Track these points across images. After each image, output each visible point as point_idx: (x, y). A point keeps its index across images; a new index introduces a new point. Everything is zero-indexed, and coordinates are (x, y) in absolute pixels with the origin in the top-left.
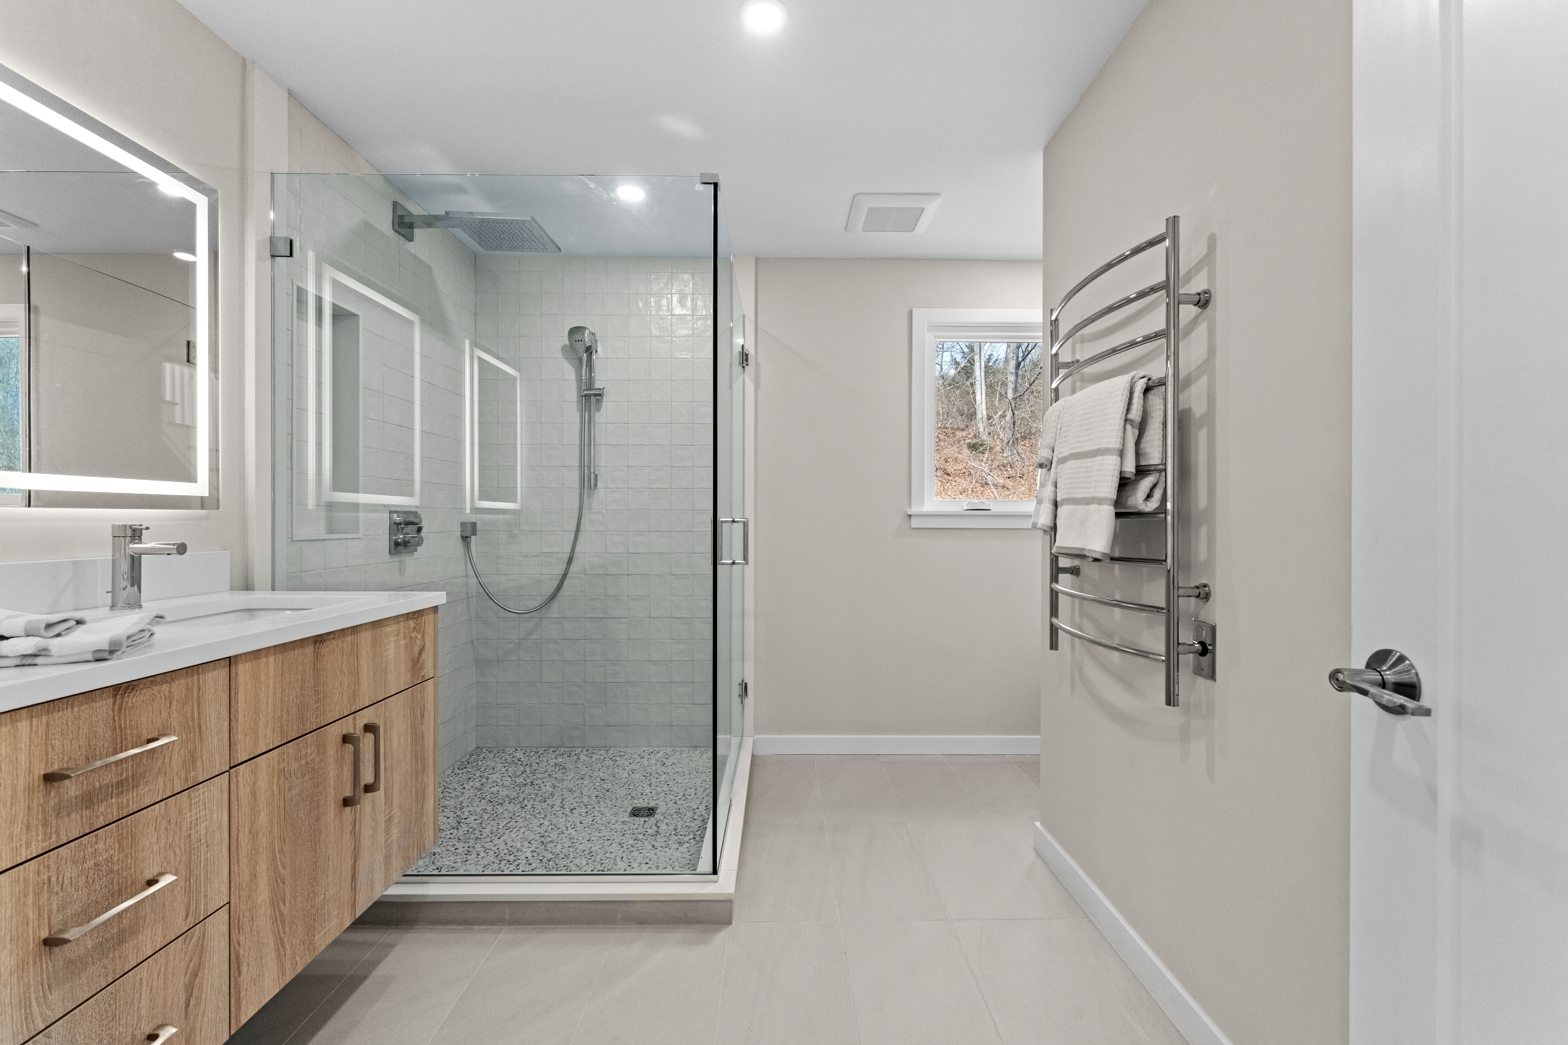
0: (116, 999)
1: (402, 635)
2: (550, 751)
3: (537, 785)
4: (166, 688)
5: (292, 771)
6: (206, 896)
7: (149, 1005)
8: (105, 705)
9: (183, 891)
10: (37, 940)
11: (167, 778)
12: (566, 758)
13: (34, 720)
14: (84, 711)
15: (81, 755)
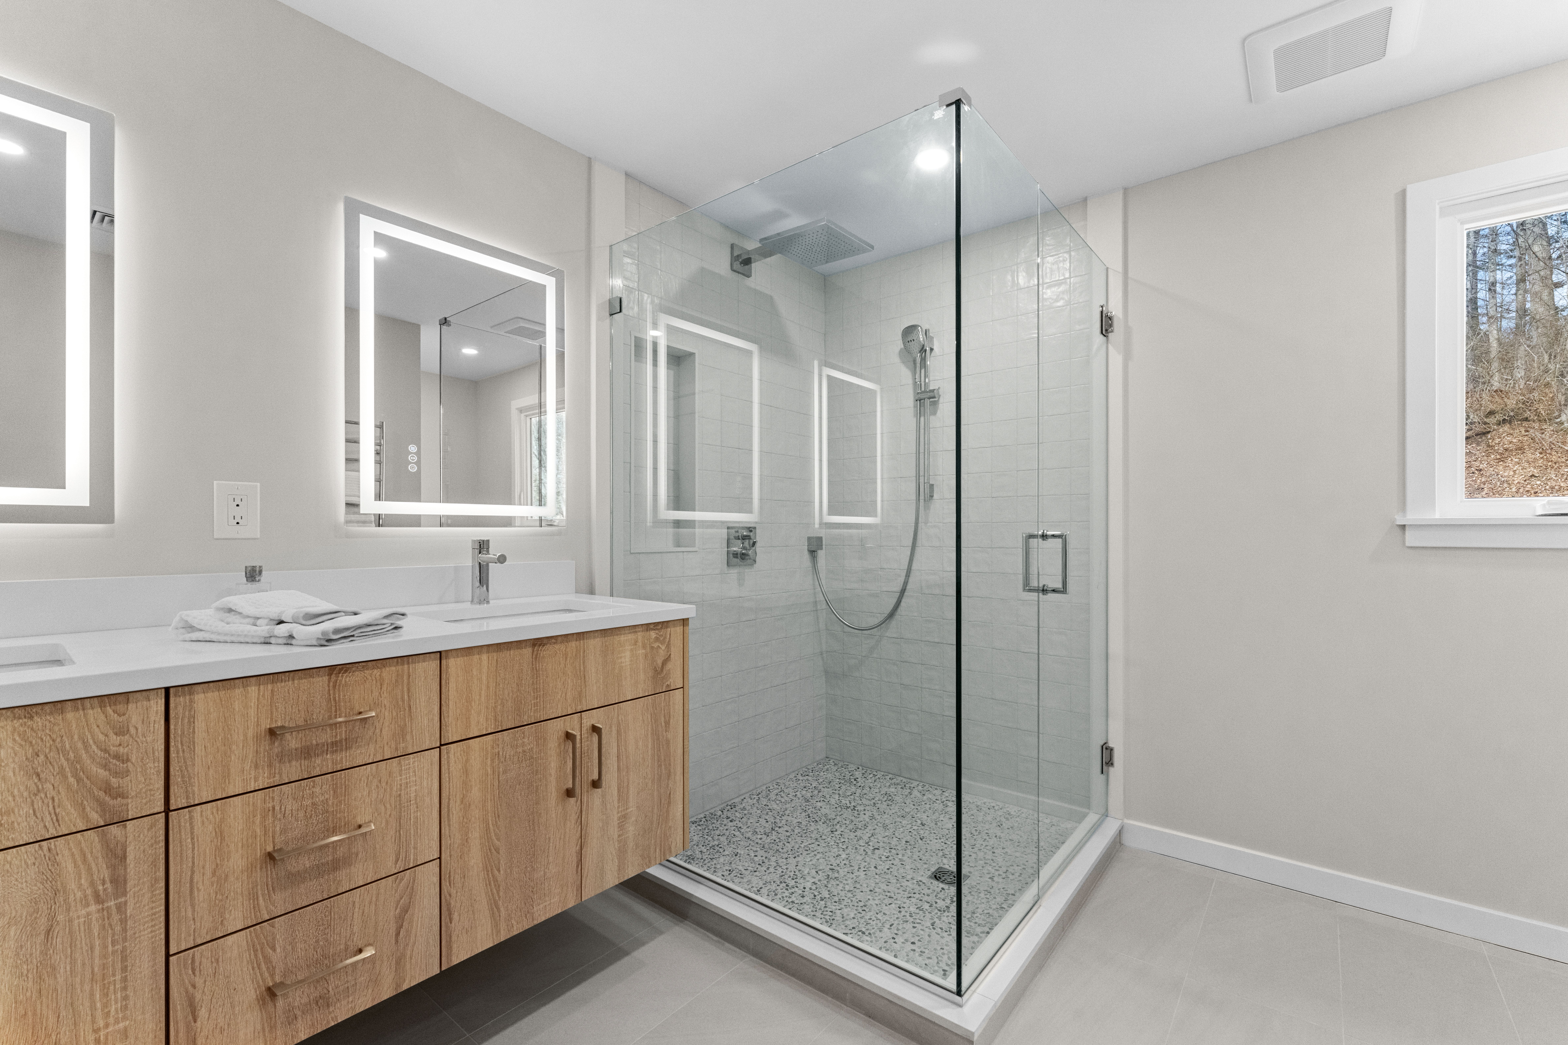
0: (331, 912)
1: (640, 644)
2: (888, 778)
3: (858, 811)
4: (376, 672)
5: (508, 757)
6: (415, 848)
7: (361, 924)
8: (321, 681)
9: (393, 840)
10: (263, 851)
11: (378, 746)
12: (900, 789)
13: (262, 687)
14: (304, 683)
15: (301, 717)
